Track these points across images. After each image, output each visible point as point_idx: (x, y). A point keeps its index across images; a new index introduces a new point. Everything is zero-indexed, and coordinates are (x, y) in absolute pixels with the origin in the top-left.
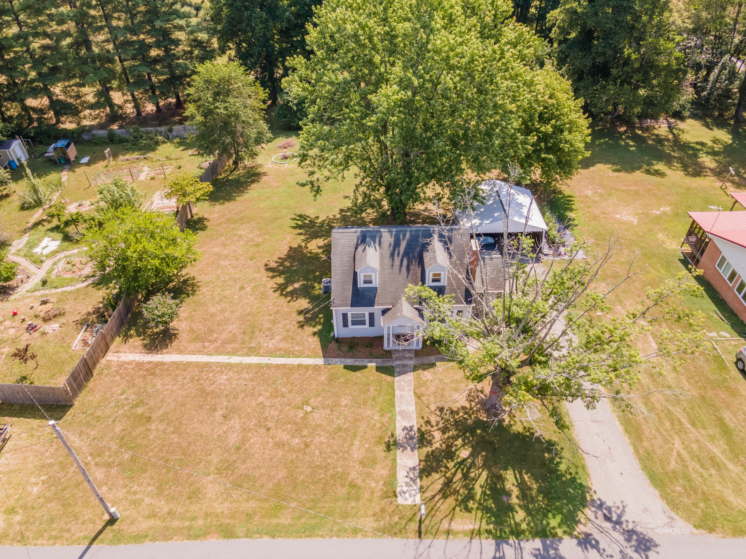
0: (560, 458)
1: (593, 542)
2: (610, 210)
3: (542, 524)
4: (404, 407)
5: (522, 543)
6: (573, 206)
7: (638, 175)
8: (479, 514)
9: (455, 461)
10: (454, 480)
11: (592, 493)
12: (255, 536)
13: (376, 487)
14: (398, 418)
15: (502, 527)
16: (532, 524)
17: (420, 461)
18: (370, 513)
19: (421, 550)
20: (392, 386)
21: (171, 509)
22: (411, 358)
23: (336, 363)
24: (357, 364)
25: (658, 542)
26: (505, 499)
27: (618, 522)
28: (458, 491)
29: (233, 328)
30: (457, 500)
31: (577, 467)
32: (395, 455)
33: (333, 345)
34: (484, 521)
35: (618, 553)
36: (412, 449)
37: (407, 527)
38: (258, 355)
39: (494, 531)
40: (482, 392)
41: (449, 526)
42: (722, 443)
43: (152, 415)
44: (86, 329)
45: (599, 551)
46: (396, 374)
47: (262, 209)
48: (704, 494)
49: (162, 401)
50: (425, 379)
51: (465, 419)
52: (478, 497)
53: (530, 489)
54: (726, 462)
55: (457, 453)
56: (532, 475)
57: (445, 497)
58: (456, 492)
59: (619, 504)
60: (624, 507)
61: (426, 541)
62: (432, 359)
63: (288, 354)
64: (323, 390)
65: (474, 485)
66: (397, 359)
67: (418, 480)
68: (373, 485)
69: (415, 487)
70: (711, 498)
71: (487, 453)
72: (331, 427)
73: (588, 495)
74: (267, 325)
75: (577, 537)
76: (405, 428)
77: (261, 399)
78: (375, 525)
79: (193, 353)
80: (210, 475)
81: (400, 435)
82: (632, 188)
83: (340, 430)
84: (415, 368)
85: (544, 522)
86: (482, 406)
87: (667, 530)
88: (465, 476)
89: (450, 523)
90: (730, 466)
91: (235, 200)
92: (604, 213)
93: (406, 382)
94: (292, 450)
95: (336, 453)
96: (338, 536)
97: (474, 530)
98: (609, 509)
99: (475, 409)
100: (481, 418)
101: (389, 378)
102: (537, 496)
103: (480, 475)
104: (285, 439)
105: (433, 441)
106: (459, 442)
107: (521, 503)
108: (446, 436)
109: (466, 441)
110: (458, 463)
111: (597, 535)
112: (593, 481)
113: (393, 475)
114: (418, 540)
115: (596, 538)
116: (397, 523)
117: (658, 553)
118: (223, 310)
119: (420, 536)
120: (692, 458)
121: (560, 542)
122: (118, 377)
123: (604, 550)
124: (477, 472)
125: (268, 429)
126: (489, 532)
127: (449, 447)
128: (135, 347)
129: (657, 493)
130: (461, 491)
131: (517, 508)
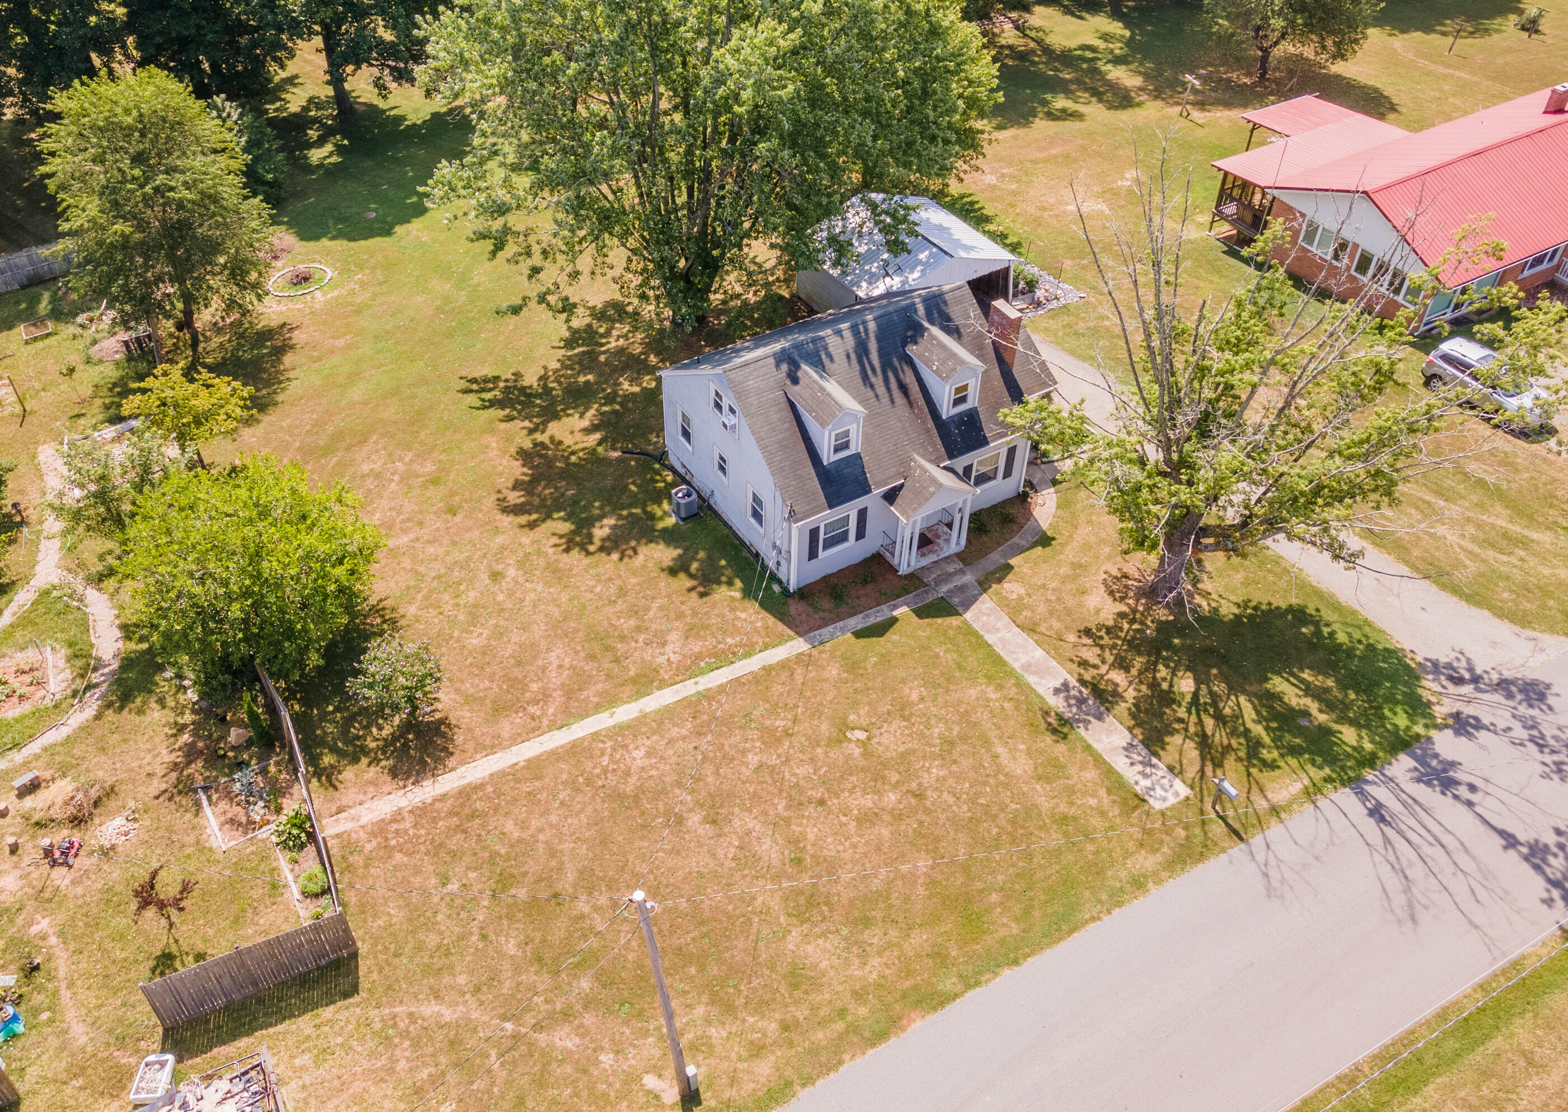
0: (1327, 625)
1: (1472, 721)
2: (1052, 201)
3: (1388, 731)
4: (1024, 659)
5: (1386, 772)
6: (985, 212)
7: (1041, 125)
8: (1293, 762)
9: (1184, 704)
10: (1209, 733)
11: (1410, 655)
12: (984, 979)
13: (1099, 801)
14: (1031, 679)
15: (1339, 763)
16: (1377, 738)
17: (1130, 729)
18: (1131, 846)
19: (1260, 857)
20: (970, 632)
21: (782, 1021)
22: (961, 572)
23: (832, 637)
24: (872, 621)
25: (1547, 681)
26: (1304, 722)
27: (1476, 680)
28: (1230, 745)
29: (558, 656)
30: (1239, 759)
31: (1359, 627)
32: (1082, 739)
33: (794, 607)
34: (1309, 767)
35: (1513, 721)
36: (1099, 718)
37: (1210, 835)
38: (663, 684)
39: (1334, 776)
40: (1126, 576)
41: (1268, 800)
42: (1498, 508)
43: (559, 887)
44: (209, 798)
45: (1489, 730)
46: (960, 610)
47: (365, 403)
48: (1539, 588)
49: (552, 853)
50: (1014, 596)
51: (1137, 631)
52: (1267, 740)
53: (1327, 690)
54: (1525, 532)
55: (1175, 689)
56: (1310, 668)
57: (1218, 764)
58: (1228, 749)
59: (1453, 655)
60: (1462, 653)
61: (1257, 841)
62: (995, 558)
63: (723, 658)
64: (856, 691)
65: (1244, 724)
66: (938, 582)
67: (1154, 761)
68: (1093, 802)
69: (1160, 773)
70: (1552, 588)
71: (1219, 668)
72: (934, 746)
73: (1408, 661)
74: (628, 624)
75: (1446, 726)
76: (1057, 691)
77: (753, 759)
78: (1159, 857)
79: (517, 739)
80: (790, 932)
81: (1057, 703)
82: (1054, 152)
83: (952, 744)
84: (984, 585)
85: (1389, 726)
86: (1147, 597)
87: (1542, 658)
88: (1219, 718)
89: (1265, 797)
90: (1535, 536)
91: (276, 404)
92: (1044, 209)
93: (989, 615)
94: (898, 817)
95: (985, 784)
96: (1119, 904)
97: (1306, 788)
98: (1449, 666)
99: (1141, 608)
100: (1164, 618)
101: (954, 621)
102: (1346, 695)
103: (1238, 705)
104: (869, 804)
105: (1120, 690)
106: (1163, 672)
107: (1334, 716)
108: (1134, 672)
109: (1172, 665)
110: (1191, 704)
111: (1468, 710)
112: (1397, 637)
113: (1109, 772)
114: (1243, 846)
115: (1471, 713)
116: (1187, 838)
117: (1557, 695)
118: (499, 633)
119: (1241, 839)
120: (1481, 546)
121: (1433, 743)
122: (398, 856)
123: (1492, 724)
124: (1230, 703)
125: (822, 802)
126: (1328, 780)
127: (1154, 685)
128: (373, 783)
129: (1486, 613)
130: (1234, 743)
131: (1336, 727)
